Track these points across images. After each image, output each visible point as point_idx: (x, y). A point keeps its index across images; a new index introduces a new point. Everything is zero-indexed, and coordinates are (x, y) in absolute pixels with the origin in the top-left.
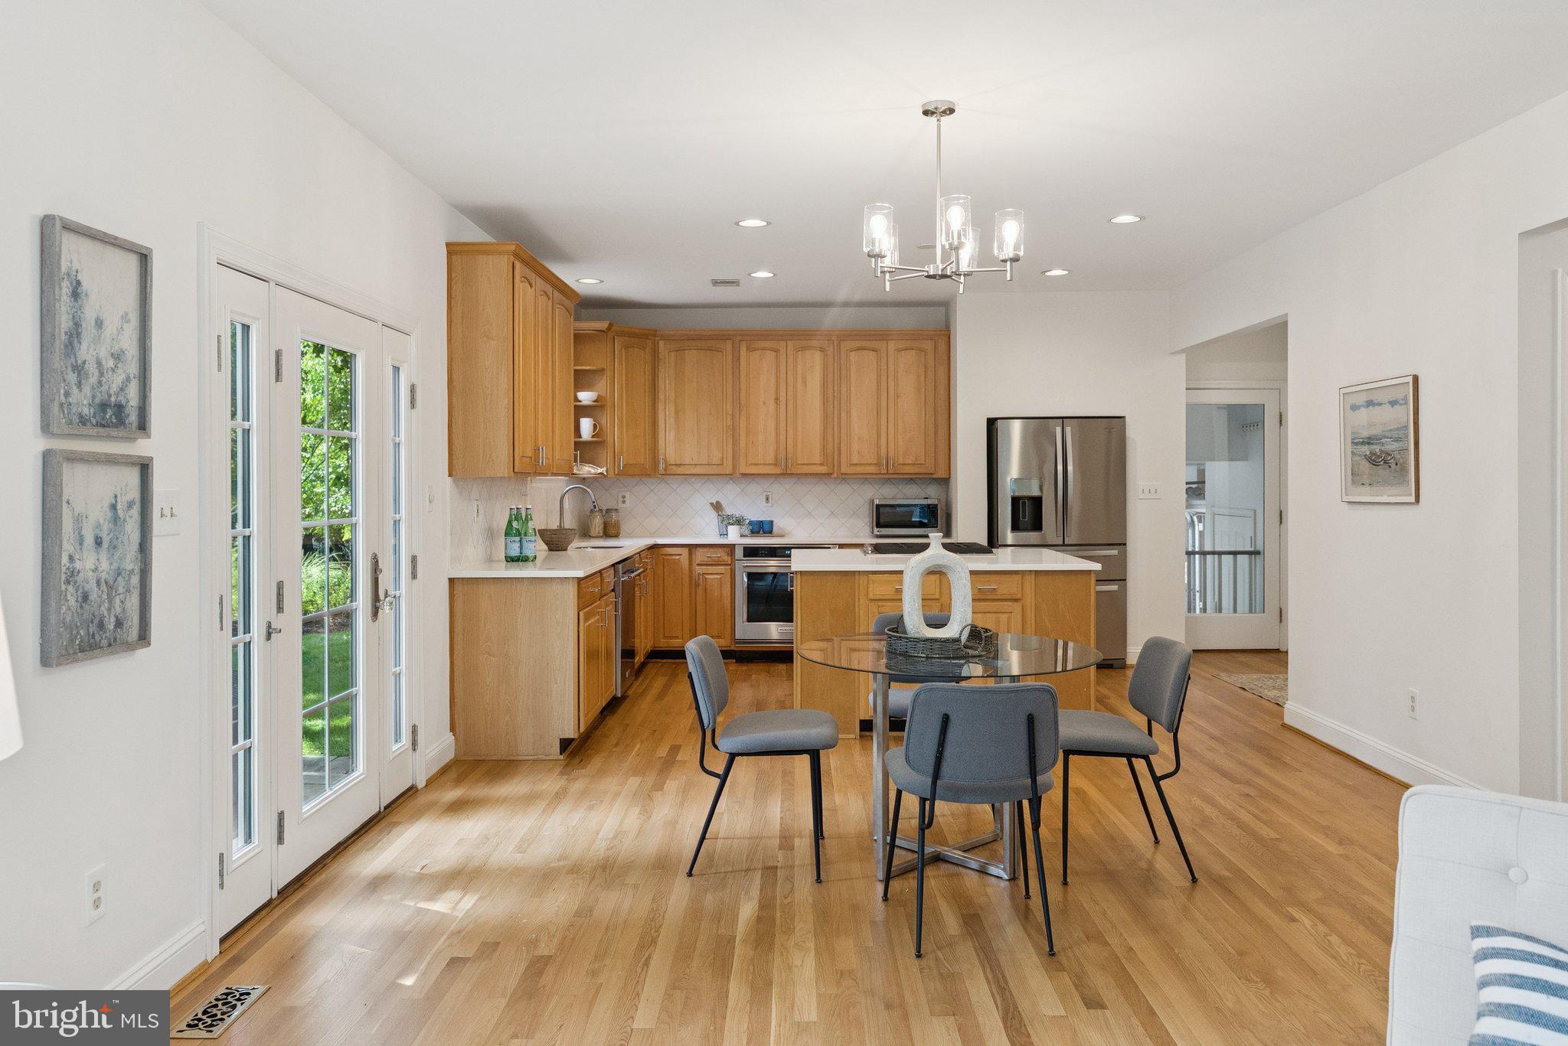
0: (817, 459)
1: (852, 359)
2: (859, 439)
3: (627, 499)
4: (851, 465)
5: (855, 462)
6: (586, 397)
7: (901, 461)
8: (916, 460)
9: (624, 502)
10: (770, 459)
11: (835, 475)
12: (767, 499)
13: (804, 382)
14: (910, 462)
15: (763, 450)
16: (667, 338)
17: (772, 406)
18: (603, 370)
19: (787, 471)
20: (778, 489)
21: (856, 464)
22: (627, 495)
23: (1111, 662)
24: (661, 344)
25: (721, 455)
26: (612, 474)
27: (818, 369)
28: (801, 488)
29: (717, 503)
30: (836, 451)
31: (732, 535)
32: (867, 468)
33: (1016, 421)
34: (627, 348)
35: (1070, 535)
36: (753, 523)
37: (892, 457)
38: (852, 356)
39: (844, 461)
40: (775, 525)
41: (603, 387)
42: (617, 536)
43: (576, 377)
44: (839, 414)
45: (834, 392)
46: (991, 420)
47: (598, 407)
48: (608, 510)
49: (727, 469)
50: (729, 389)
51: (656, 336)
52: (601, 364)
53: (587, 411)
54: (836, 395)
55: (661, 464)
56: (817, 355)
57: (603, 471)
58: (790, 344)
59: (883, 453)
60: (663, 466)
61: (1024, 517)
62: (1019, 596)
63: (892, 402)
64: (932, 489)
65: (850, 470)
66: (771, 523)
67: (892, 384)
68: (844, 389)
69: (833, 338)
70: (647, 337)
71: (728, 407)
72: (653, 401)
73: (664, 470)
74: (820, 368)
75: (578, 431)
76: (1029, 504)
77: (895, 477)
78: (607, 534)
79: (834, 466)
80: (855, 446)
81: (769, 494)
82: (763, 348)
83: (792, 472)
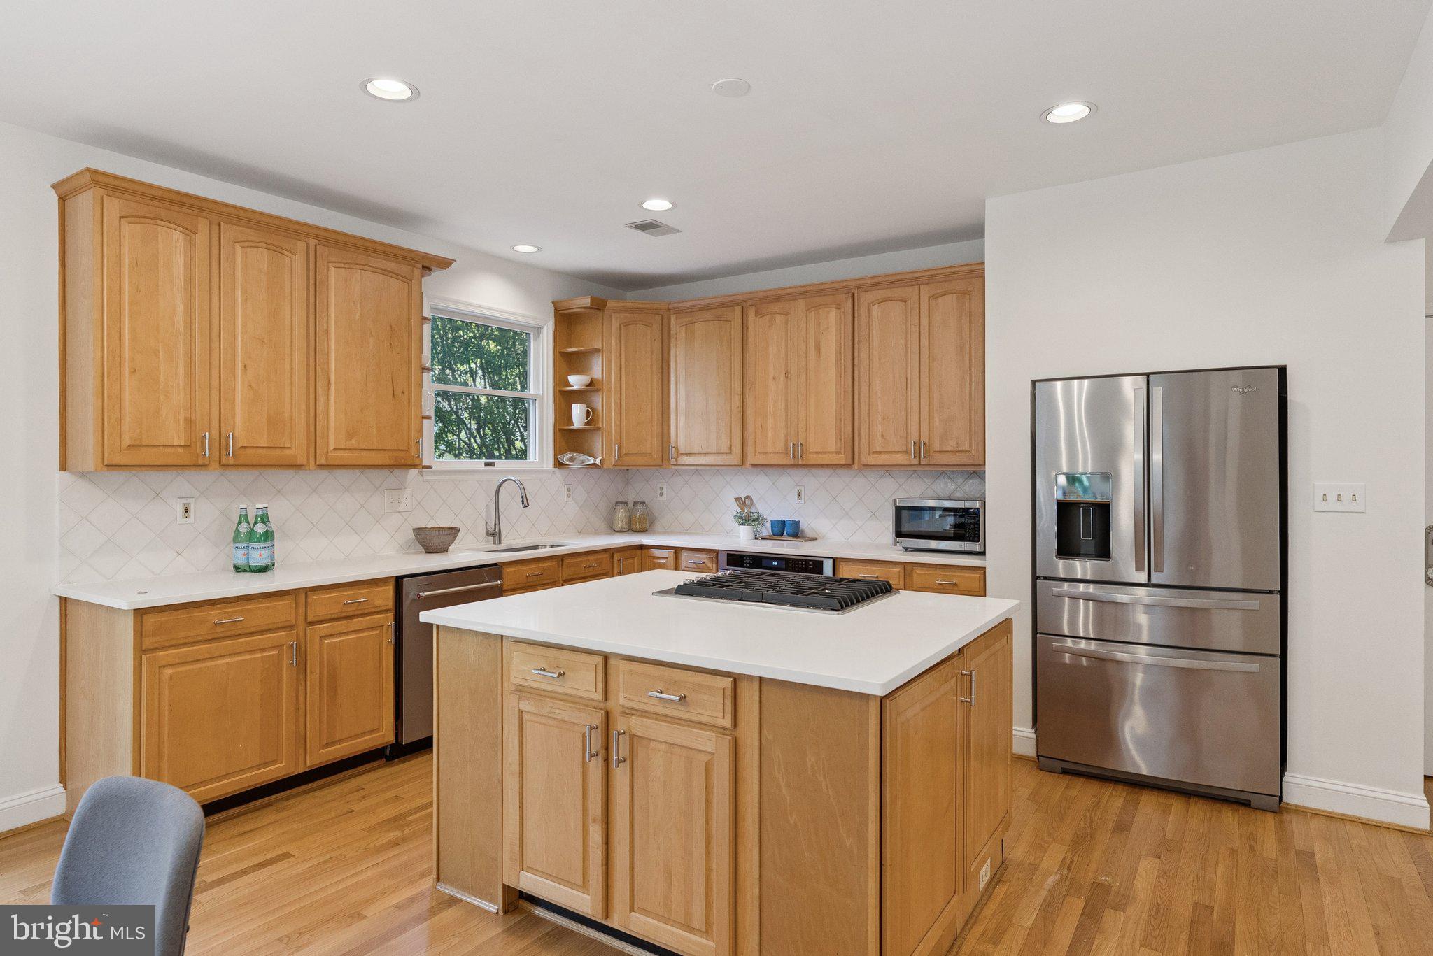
0: (832, 445)
1: (874, 315)
2: (883, 419)
3: (664, 491)
4: (874, 453)
5: (878, 449)
6: (576, 381)
7: (937, 448)
8: (958, 446)
9: (661, 495)
10: (780, 447)
11: (856, 466)
12: (799, 495)
13: (818, 350)
14: (948, 449)
15: (774, 441)
16: (678, 312)
17: (781, 383)
18: (598, 351)
19: (799, 461)
20: (811, 481)
21: (880, 453)
22: (665, 487)
23: (1246, 797)
24: (673, 318)
25: (730, 442)
26: (609, 464)
27: (833, 332)
28: (838, 481)
29: (746, 497)
30: (856, 435)
31: (743, 540)
32: (894, 456)
33: (1059, 384)
34: (627, 324)
35: (1160, 569)
36: (773, 522)
37: (924, 443)
38: (875, 310)
39: (864, 448)
40: (803, 526)
41: (597, 369)
42: (643, 531)
43: (568, 361)
44: (859, 388)
45: (853, 359)
46: (1034, 382)
47: (591, 391)
48: (635, 504)
49: (736, 459)
50: (738, 364)
51: (669, 310)
52: (598, 345)
53: (578, 396)
54: (856, 363)
55: (673, 453)
56: (833, 314)
57: (598, 461)
58: (802, 303)
59: (914, 437)
60: (675, 456)
61: (1087, 534)
62: (727, 722)
63: (925, 369)
64: (970, 486)
65: (872, 460)
66: (797, 524)
67: (925, 342)
68: (864, 355)
69: (853, 291)
70: (656, 311)
71: (736, 385)
72: (665, 382)
73: (676, 460)
74: (836, 330)
75: (569, 419)
76: (1086, 512)
77: (927, 468)
78: (631, 530)
79: (854, 454)
80: (879, 428)
81: (802, 488)
82: (776, 313)
83: (804, 463)
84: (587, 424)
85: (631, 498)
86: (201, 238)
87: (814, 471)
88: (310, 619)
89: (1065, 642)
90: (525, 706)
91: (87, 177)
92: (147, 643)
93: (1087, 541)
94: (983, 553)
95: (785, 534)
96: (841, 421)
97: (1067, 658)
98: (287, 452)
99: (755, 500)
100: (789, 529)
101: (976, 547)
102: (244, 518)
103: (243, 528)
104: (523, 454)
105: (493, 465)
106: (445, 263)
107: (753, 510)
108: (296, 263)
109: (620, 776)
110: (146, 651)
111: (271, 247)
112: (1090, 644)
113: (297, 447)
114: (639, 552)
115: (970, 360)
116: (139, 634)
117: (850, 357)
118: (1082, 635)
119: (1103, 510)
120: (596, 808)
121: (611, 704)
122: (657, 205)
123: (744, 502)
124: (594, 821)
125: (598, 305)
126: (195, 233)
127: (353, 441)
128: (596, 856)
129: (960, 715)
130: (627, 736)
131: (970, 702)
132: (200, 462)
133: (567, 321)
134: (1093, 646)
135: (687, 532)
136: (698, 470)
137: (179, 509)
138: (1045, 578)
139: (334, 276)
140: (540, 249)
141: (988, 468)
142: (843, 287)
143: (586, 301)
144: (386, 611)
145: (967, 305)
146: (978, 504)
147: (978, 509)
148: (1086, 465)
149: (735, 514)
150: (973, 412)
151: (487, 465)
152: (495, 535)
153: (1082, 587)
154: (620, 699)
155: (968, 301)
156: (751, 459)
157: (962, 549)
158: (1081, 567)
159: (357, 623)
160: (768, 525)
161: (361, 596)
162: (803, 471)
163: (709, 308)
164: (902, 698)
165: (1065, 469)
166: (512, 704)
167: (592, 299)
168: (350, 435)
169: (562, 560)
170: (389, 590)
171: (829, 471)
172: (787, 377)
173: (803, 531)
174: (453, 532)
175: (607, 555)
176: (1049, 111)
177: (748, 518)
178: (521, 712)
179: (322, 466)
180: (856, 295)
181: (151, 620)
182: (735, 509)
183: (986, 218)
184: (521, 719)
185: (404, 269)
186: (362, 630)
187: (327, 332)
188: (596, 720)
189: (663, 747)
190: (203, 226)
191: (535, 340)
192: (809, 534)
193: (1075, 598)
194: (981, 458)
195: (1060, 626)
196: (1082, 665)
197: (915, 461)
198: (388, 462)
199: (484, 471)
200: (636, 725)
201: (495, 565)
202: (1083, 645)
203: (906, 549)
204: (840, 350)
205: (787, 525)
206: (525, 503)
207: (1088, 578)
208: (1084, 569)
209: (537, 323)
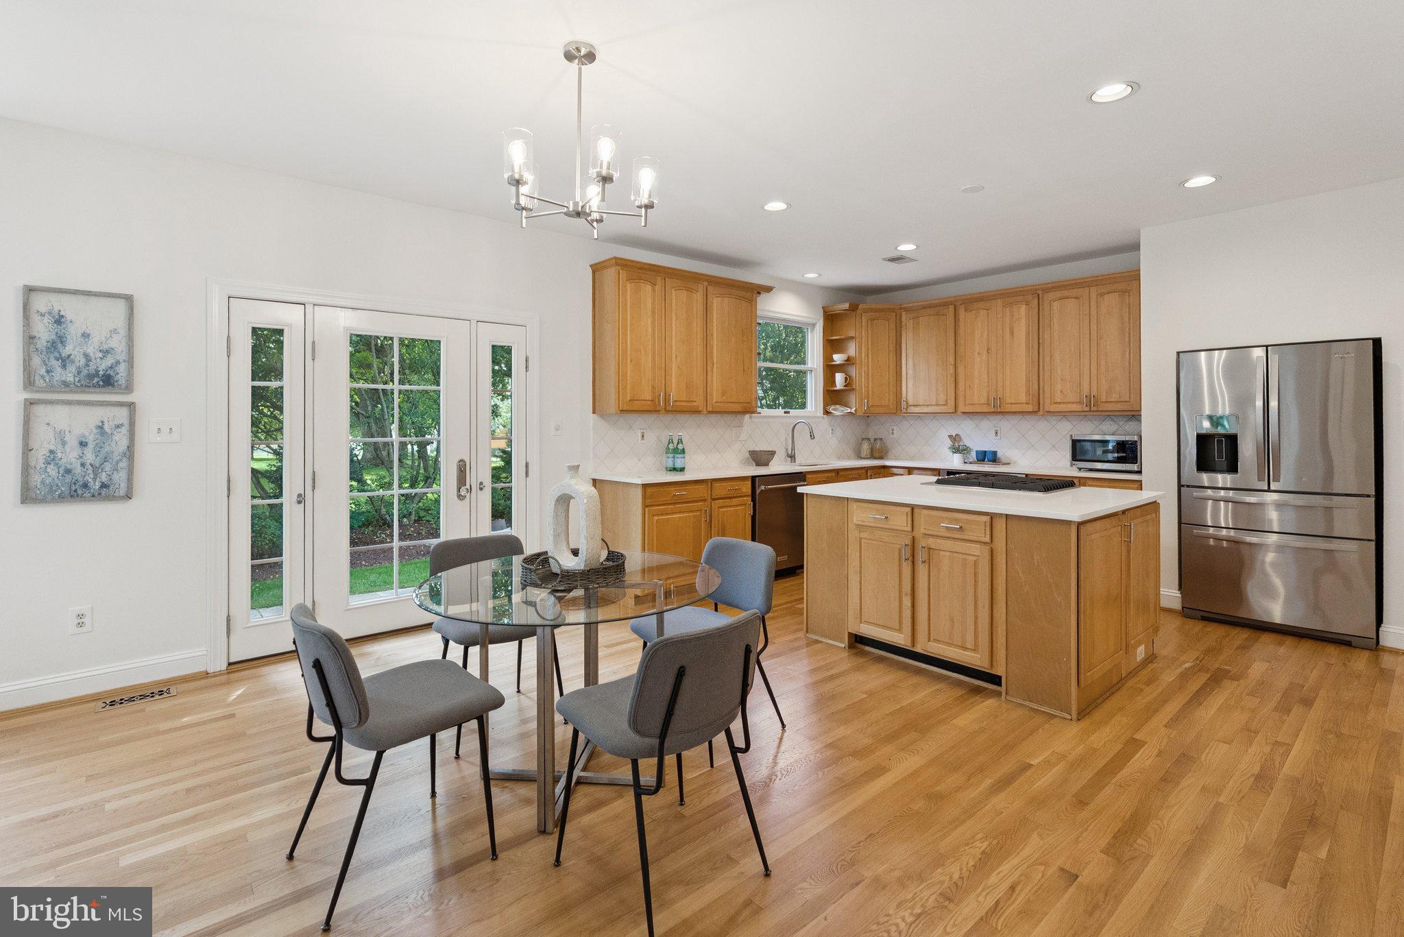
0: (1023, 398)
1: (1055, 308)
2: (1062, 380)
3: (895, 432)
4: (1055, 403)
5: (1058, 401)
6: (838, 358)
7: (1104, 399)
8: (1120, 397)
9: (893, 434)
10: (984, 400)
11: (1041, 413)
12: (996, 433)
13: (1012, 333)
14: (1113, 400)
15: (978, 396)
16: (907, 310)
17: (985, 357)
18: (853, 338)
19: (997, 410)
20: (1005, 424)
21: (1060, 403)
22: (895, 428)
23: (1348, 638)
24: (904, 314)
25: (946, 398)
26: (860, 413)
27: (1023, 322)
28: (1025, 424)
29: (957, 435)
30: (1041, 391)
31: (956, 462)
32: (1070, 405)
33: (1203, 354)
34: (872, 320)
35: (1277, 479)
36: (977, 452)
37: (1094, 396)
38: (1055, 304)
39: (1047, 401)
40: (999, 454)
41: (852, 350)
42: (881, 458)
43: (832, 345)
44: (1044, 359)
45: (1039, 339)
46: (1178, 353)
47: (848, 364)
48: (875, 439)
49: (950, 408)
50: (952, 345)
51: (901, 309)
52: (852, 334)
53: (839, 368)
54: (1041, 341)
55: (904, 405)
56: (1023, 308)
57: (853, 411)
58: (1000, 302)
59: (1086, 392)
60: (905, 407)
61: (1220, 456)
62: (987, 539)
63: (1094, 344)
64: (1130, 426)
65: (1053, 408)
66: (995, 453)
67: (1094, 327)
68: (1047, 336)
69: (1038, 292)
70: (893, 310)
71: (951, 359)
72: (898, 358)
73: (906, 410)
74: (1026, 321)
75: (833, 382)
76: (1220, 442)
77: (1094, 413)
78: (872, 457)
79: (1039, 404)
80: (1059, 387)
81: (998, 429)
82: (978, 309)
83: (1001, 410)
84: (845, 386)
85: (871, 435)
86: (658, 288)
87: (1008, 417)
88: (714, 497)
89: (1208, 530)
90: (862, 535)
91: (614, 261)
92: (648, 502)
93: (1222, 461)
94: (1140, 472)
95: (986, 460)
96: (1029, 381)
97: (1212, 542)
98: (695, 404)
99: (962, 437)
100: (989, 456)
101: (1135, 467)
102: (671, 441)
103: (671, 446)
104: (803, 406)
105: (788, 412)
106: (768, 289)
107: (961, 443)
108: (698, 297)
109: (922, 570)
110: (647, 506)
111: (689, 290)
112: (1230, 532)
113: (699, 402)
114: (882, 470)
115: (1129, 338)
116: (644, 497)
117: (1036, 338)
118: (1223, 526)
119: (1232, 440)
120: (907, 587)
121: (916, 533)
122: (906, 248)
123: (955, 438)
124: (906, 594)
125: (854, 308)
126: (655, 285)
127: (724, 398)
128: (907, 613)
129: (1124, 550)
130: (926, 549)
131: (1130, 542)
132: (657, 409)
133: (831, 319)
134: (1232, 533)
135: (912, 459)
136: (920, 416)
137: (640, 437)
138: (1188, 486)
139: (716, 303)
140: (820, 275)
141: (1143, 413)
142: (1031, 290)
143: (846, 306)
144: (747, 496)
145: (1127, 300)
146: (1136, 438)
147: (1136, 441)
148: (1224, 408)
149: (950, 446)
150: (1132, 375)
151: (785, 412)
152: (792, 457)
153: (1222, 493)
154: (921, 529)
155: (1127, 297)
156: (961, 408)
157: (1124, 469)
158: (1222, 479)
159: (735, 501)
160: (974, 454)
161: (736, 485)
162: (999, 417)
163: (931, 306)
164: (1089, 527)
165: (1207, 411)
166: (853, 534)
167: (850, 305)
168: (723, 394)
169: (838, 473)
170: (749, 483)
171: (1018, 417)
172: (988, 353)
173: (999, 459)
174: (773, 453)
175: (863, 471)
176: (1186, 181)
177: (958, 447)
178: (861, 539)
179: (710, 412)
180: (1040, 296)
181: (649, 490)
182: (949, 443)
183: (1141, 241)
184: (860, 542)
185: (749, 294)
186: (737, 506)
187: (712, 335)
188: (908, 542)
189: (948, 554)
190: (659, 279)
191: (811, 332)
192: (1004, 460)
193: (1216, 500)
194: (1138, 406)
195: (1206, 520)
196: (1223, 547)
197: (1088, 409)
198: (741, 410)
199: (784, 417)
200: (931, 542)
201: (801, 473)
202: (1224, 532)
203: (1080, 469)
204: (1029, 332)
205: (987, 454)
206: (812, 437)
207: (1228, 486)
208: (1224, 481)
209: (813, 321)
